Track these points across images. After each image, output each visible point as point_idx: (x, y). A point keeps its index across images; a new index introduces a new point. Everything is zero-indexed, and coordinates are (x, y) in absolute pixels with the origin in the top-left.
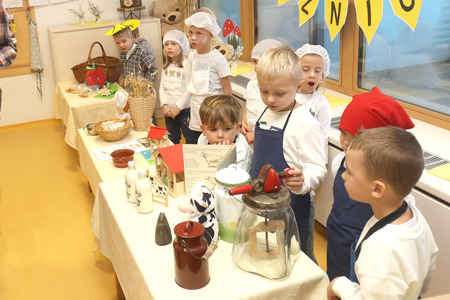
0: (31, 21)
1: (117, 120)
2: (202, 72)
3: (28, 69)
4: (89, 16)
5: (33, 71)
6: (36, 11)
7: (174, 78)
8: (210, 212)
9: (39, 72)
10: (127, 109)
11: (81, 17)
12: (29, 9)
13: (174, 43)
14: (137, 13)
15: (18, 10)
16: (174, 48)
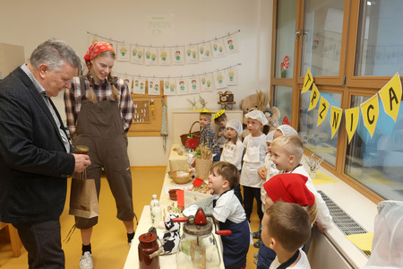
0: (164, 104)
1: (187, 171)
2: (255, 148)
3: (159, 134)
4: (199, 105)
5: (162, 135)
6: (168, 98)
7: (229, 151)
8: (175, 231)
9: (165, 136)
10: (194, 165)
11: (194, 105)
12: (163, 97)
13: (232, 129)
14: (230, 106)
15: (158, 97)
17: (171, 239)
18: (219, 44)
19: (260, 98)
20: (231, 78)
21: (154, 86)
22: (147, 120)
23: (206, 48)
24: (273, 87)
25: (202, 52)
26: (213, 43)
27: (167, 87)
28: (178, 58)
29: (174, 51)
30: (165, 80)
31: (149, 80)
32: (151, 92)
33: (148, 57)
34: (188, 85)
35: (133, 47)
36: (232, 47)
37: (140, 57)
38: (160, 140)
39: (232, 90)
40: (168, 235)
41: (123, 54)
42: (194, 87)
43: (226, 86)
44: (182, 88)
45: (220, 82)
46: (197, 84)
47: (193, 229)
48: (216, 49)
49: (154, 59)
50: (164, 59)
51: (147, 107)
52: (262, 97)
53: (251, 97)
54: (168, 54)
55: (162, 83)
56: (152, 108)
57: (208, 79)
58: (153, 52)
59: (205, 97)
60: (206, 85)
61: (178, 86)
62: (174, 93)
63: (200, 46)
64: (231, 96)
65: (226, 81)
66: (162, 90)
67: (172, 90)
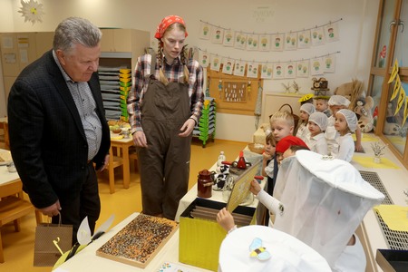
0: (260, 86)
3: (253, 113)
4: (292, 89)
5: (255, 115)
6: (264, 81)
9: (258, 116)
11: (287, 89)
12: (260, 80)
13: (305, 113)
14: (323, 92)
15: (255, 79)
16: (304, 115)
17: (223, 179)
18: (319, 32)
19: (354, 86)
20: (328, 65)
21: (252, 69)
22: (243, 100)
23: (306, 35)
24: (373, 76)
25: (301, 40)
26: (313, 31)
27: (265, 71)
28: (278, 45)
29: (274, 37)
30: (263, 65)
31: (249, 64)
32: (250, 74)
33: (250, 43)
34: (285, 69)
35: (238, 34)
36: (332, 35)
37: (243, 43)
38: (253, 118)
39: (327, 78)
40: (222, 176)
41: (229, 40)
42: (290, 72)
43: (322, 73)
44: (279, 73)
45: (317, 68)
46: (294, 70)
47: (235, 171)
48: (315, 37)
49: (255, 45)
50: (264, 45)
51: (245, 89)
52: (357, 86)
53: (346, 85)
54: (268, 41)
55: (260, 67)
56: (249, 89)
57: (305, 65)
58: (255, 38)
59: (300, 82)
60: (302, 71)
61: (275, 71)
62: (270, 77)
63: (300, 33)
64: (326, 83)
65: (323, 68)
66: (260, 73)
67: (269, 74)
